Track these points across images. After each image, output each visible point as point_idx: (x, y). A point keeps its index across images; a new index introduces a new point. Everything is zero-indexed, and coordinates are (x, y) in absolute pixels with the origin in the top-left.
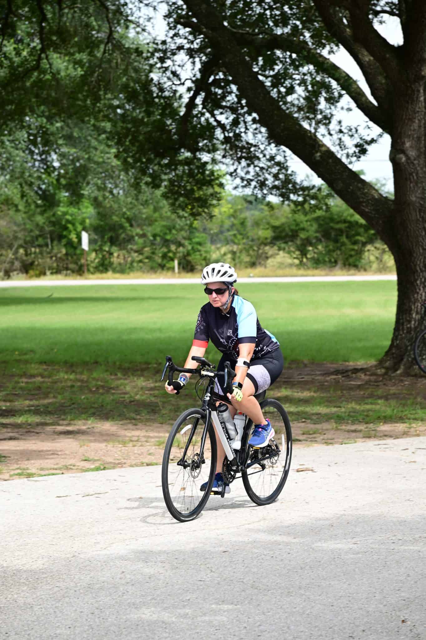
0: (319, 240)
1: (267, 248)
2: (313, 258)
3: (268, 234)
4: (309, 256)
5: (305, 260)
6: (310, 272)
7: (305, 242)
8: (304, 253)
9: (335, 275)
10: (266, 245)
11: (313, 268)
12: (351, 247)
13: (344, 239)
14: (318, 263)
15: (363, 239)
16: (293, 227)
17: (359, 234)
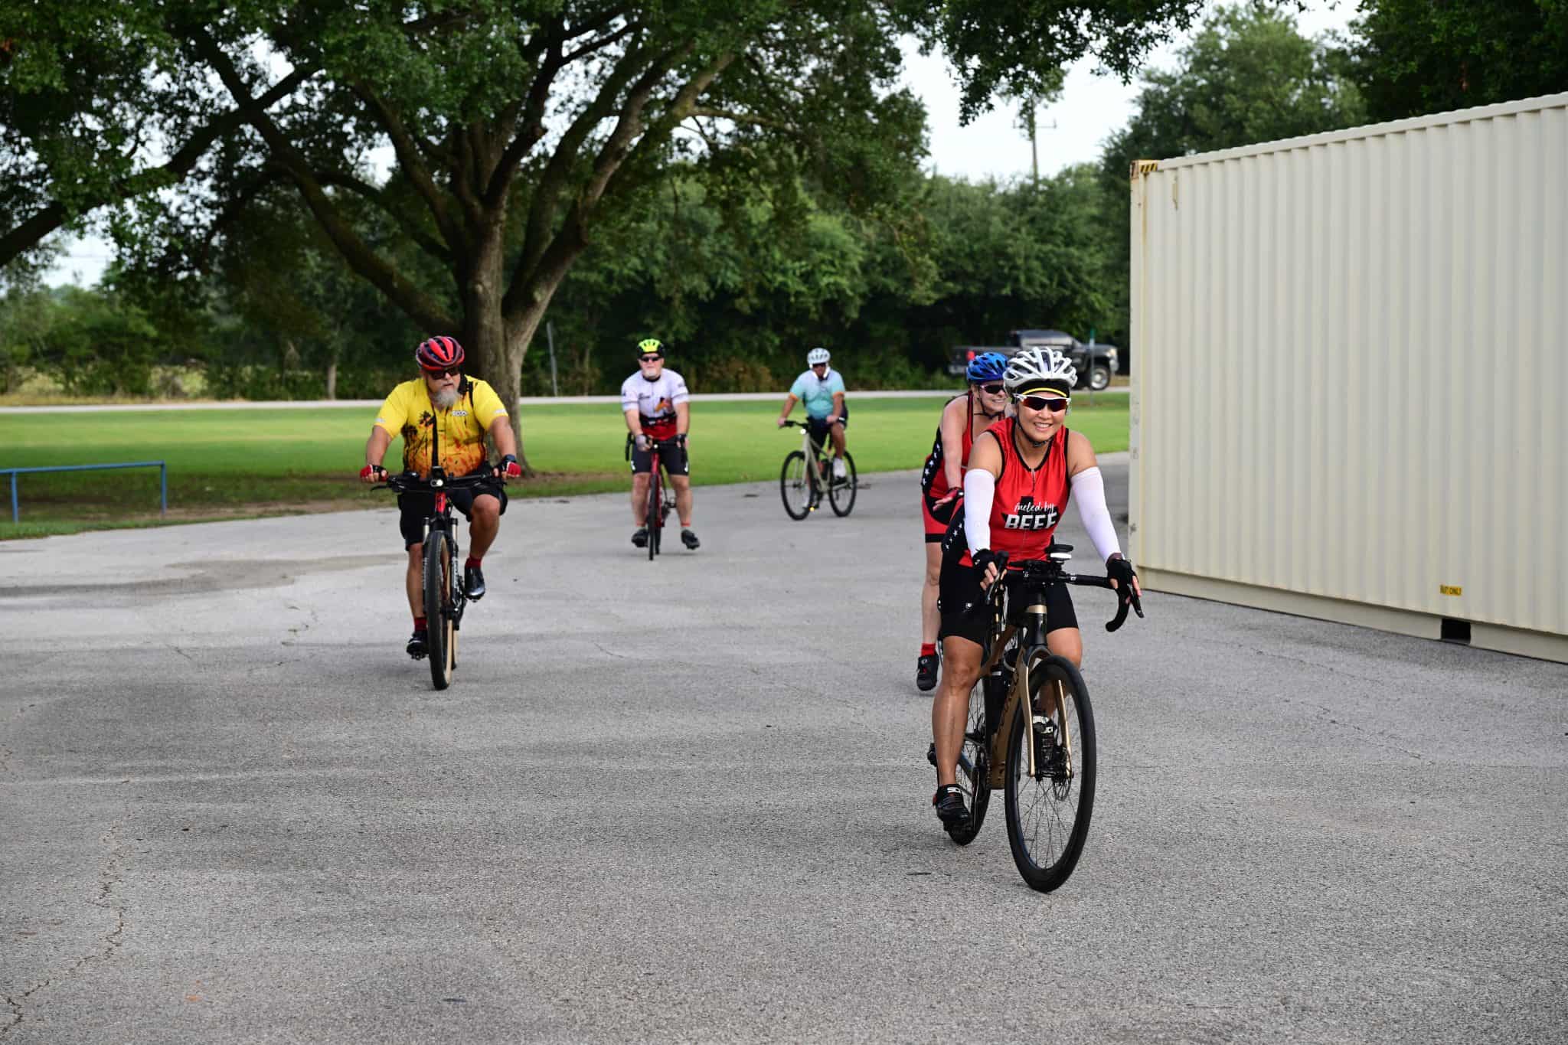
0: (89, 359)
1: (20, 370)
2: (83, 382)
3: (26, 350)
4: (77, 379)
5: (71, 385)
6: (81, 400)
7: (75, 361)
8: (69, 376)
9: (115, 403)
10: (19, 364)
11: (83, 394)
12: (136, 367)
13: (125, 357)
14: (89, 389)
15: (152, 358)
16: (59, 341)
17: (143, 351)
